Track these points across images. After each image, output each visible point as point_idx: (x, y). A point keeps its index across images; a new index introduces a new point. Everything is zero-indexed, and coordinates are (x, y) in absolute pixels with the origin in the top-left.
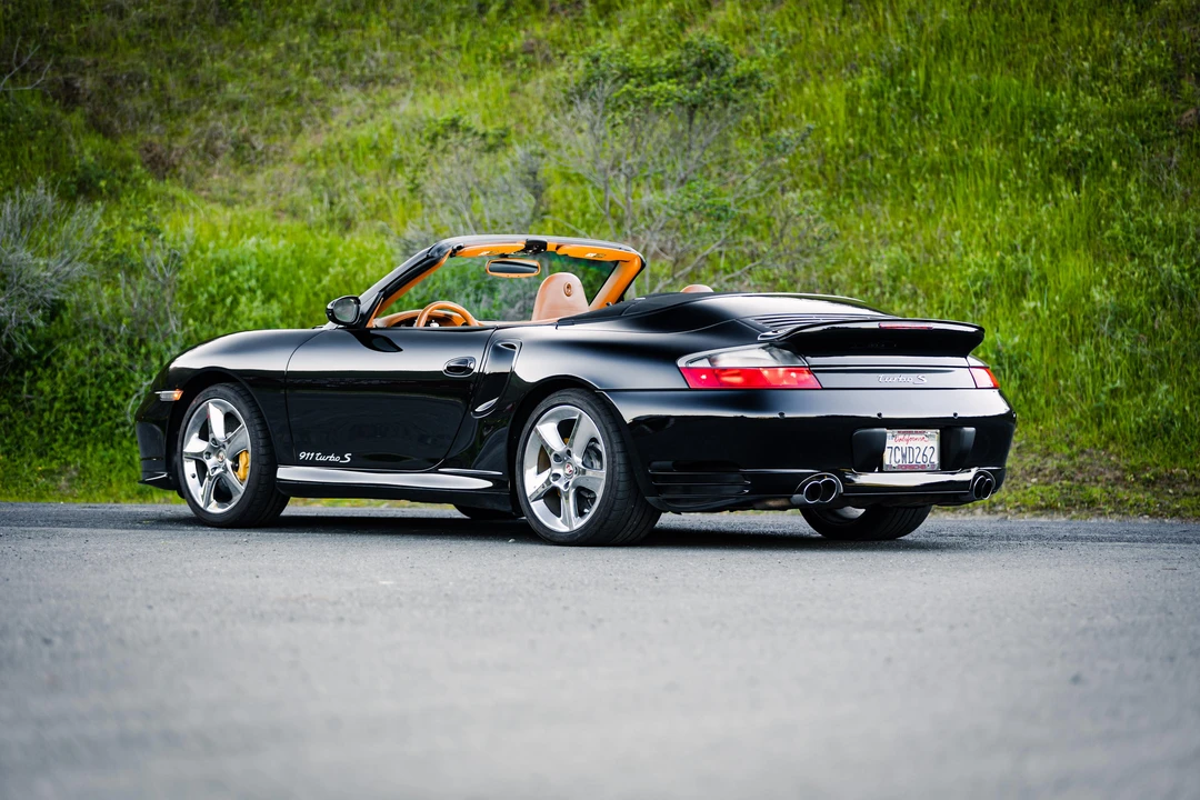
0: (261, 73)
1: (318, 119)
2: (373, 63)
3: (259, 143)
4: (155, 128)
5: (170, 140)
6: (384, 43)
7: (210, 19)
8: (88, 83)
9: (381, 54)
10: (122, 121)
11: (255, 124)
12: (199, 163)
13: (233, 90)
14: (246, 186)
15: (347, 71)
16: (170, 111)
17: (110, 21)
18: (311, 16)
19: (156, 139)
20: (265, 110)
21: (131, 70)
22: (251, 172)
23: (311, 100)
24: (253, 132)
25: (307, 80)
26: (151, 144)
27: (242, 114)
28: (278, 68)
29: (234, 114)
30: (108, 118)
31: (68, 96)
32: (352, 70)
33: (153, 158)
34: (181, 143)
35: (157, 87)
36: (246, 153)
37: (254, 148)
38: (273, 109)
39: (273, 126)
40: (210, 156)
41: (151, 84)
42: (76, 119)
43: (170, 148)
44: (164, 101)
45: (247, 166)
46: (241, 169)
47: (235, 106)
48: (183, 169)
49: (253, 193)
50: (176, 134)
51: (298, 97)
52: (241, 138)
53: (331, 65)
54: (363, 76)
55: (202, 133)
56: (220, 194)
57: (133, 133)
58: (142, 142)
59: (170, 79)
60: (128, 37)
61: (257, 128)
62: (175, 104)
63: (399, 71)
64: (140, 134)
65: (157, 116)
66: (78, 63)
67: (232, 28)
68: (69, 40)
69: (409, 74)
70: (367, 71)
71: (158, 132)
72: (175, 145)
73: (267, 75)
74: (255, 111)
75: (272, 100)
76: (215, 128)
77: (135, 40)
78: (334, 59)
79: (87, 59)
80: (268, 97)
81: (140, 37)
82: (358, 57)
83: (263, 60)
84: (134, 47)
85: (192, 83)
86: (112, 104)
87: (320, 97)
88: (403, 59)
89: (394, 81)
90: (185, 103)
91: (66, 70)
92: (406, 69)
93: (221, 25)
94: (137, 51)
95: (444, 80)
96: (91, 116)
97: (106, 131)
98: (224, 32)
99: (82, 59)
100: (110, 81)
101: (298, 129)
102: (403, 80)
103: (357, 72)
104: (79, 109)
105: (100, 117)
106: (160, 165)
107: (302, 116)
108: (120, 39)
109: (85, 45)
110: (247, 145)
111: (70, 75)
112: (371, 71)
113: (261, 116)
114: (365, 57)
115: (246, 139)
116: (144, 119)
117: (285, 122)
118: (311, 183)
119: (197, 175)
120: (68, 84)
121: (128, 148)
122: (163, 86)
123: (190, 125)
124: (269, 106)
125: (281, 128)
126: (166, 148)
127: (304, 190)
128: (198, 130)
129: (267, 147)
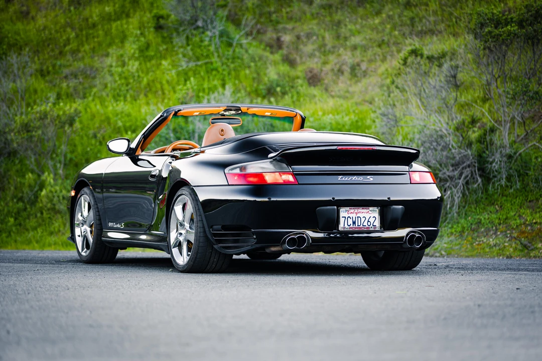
0: (372, 31)
1: (395, 53)
2: (428, 23)
3: (364, 66)
4: (316, 60)
5: (322, 66)
6: (435, 13)
7: (354, 3)
8: (287, 38)
9: (432, 19)
10: (301, 58)
11: (363, 56)
12: (334, 78)
13: (356, 40)
14: (351, 89)
16: (325, 51)
17: (305, 7)
19: (315, 66)
20: (371, 49)
21: (309, 31)
22: (356, 82)
23: (394, 44)
24: (363, 61)
25: (393, 34)
26: (313, 69)
27: (358, 52)
28: (380, 28)
29: (354, 52)
30: (295, 56)
31: (276, 45)
32: (417, 27)
33: (312, 76)
34: (328, 67)
35: (320, 39)
36: (357, 71)
37: (361, 69)
38: (375, 48)
39: (373, 58)
40: (340, 74)
41: (318, 38)
42: (277, 57)
43: (322, 70)
44: (322, 46)
45: (356, 79)
46: (354, 81)
47: (355, 48)
48: (326, 81)
49: (354, 92)
50: (325, 63)
51: (388, 44)
52: (356, 64)
53: (408, 25)
54: (422, 30)
55: (338, 63)
56: (338, 93)
57: (305, 63)
58: (308, 67)
59: (327, 35)
60: (312, 15)
61: (365, 59)
62: (327, 48)
63: (438, 27)
64: (308, 63)
65: (317, 54)
66: (284, 29)
67: (365, 8)
68: (282, 17)
69: (443, 29)
70: (424, 28)
71: (317, 63)
72: (324, 69)
73: (375, 31)
74: (365, 49)
75: (375, 45)
76: (344, 59)
77: (315, 16)
78: (408, 22)
79: (290, 26)
80: (374, 43)
81: (317, 14)
82: (421, 20)
83: (374, 24)
84: (314, 19)
85: (338, 37)
86: (297, 49)
87: (399, 41)
88: (442, 21)
89: (436, 32)
90: (333, 47)
91: (278, 32)
92: (442, 27)
93: (359, 6)
94: (315, 22)
95: (460, 31)
96: (286, 55)
97: (292, 63)
98: (361, 10)
99: (288, 26)
100: (298, 37)
101: (384, 60)
102: (440, 32)
103: (420, 28)
104: (280, 52)
105: (291, 56)
106: (313, 79)
107: (388, 52)
108: (308, 15)
109: (290, 19)
110: (358, 68)
111: (280, 34)
112: (426, 28)
113: (368, 53)
114: (424, 20)
115: (358, 65)
116: (311, 56)
117: (379, 55)
118: (382, 86)
119: (332, 83)
120: (278, 39)
121: (300, 70)
122: (323, 38)
123: (332, 58)
124: (372, 47)
125: (376, 59)
126: (319, 70)
127: (377, 90)
128: (336, 61)
129: (367, 69)
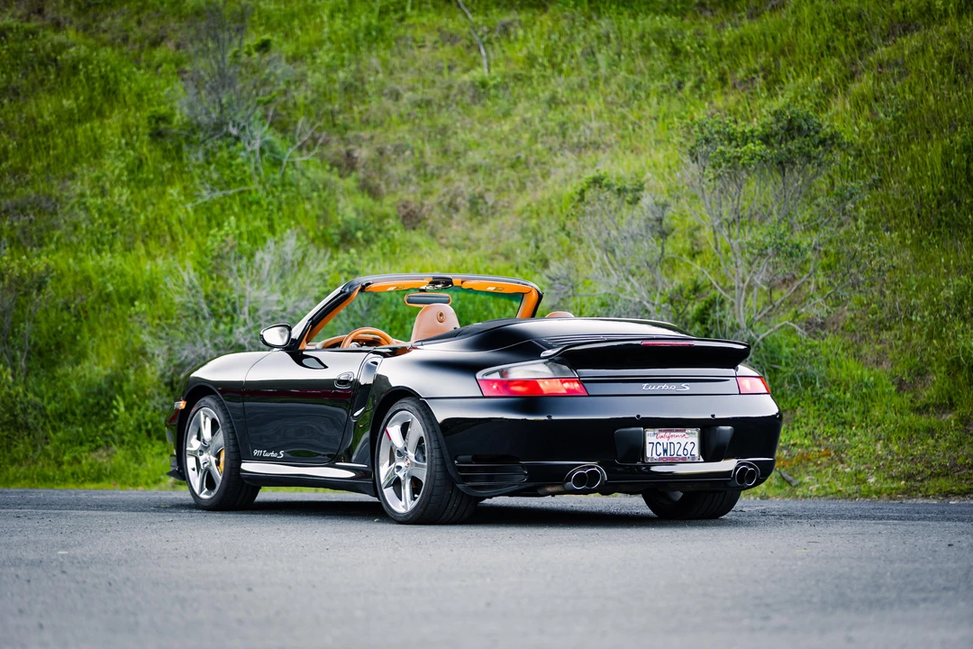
0: (500, 142)
1: (539, 178)
2: (588, 132)
3: (490, 199)
4: (412, 188)
5: (422, 198)
6: (599, 115)
7: (467, 99)
8: (363, 153)
9: (594, 125)
10: (388, 184)
11: (489, 183)
12: (444, 216)
13: (475, 156)
14: (474, 235)
15: (568, 137)
16: (425, 175)
17: (388, 103)
18: (545, 95)
19: (411, 198)
20: (499, 172)
21: (398, 142)
22: (480, 223)
23: (536, 163)
24: (488, 190)
25: (534, 148)
26: (407, 202)
27: (480, 176)
28: (512, 138)
29: (474, 177)
30: (377, 181)
31: (347, 164)
32: (571, 137)
33: (408, 214)
34: (431, 201)
35: (417, 155)
36: (479, 206)
37: (486, 203)
38: (506, 171)
39: (504, 186)
40: (452, 210)
41: (413, 153)
42: (350, 182)
43: (422, 205)
44: (421, 167)
45: (479, 218)
46: (475, 221)
47: (474, 169)
48: (430, 222)
49: (479, 240)
50: (427, 193)
51: (526, 164)
52: (477, 195)
53: (556, 134)
54: (579, 142)
55: (448, 192)
56: (453, 242)
57: (394, 193)
58: (401, 200)
59: (427, 148)
60: (401, 116)
61: (491, 187)
62: (429, 169)
63: (606, 138)
64: (400, 193)
65: (414, 179)
66: (357, 138)
67: (484, 106)
68: (353, 119)
69: (613, 141)
70: (583, 139)
71: (414, 193)
72: (426, 202)
73: (504, 143)
74: (490, 172)
75: (505, 164)
76: (458, 187)
77: (405, 118)
78: (557, 130)
79: (366, 134)
80: (504, 161)
81: (409, 115)
82: (576, 127)
83: (502, 131)
84: (404, 123)
85: (445, 152)
86: (380, 170)
87: (543, 160)
88: (611, 128)
89: (603, 146)
90: (438, 168)
91: (348, 142)
92: (611, 137)
93: (475, 104)
94: (406, 127)
95: (641, 146)
96: (364, 180)
97: (374, 193)
98: (477, 110)
99: (362, 134)
100: (381, 152)
101: (522, 188)
103: (575, 140)
104: (354, 174)
105: (371, 182)
106: (411, 219)
107: (528, 177)
108: (394, 117)
109: (366, 122)
110: (480, 201)
111: (351, 147)
112: (586, 139)
113: (495, 178)
114: (582, 127)
115: (481, 197)
116: (405, 181)
117: (513, 182)
118: (523, 231)
119: (440, 225)
120: (349, 154)
121: (388, 205)
122: (422, 154)
123: (438, 186)
124: (503, 169)
125: (509, 187)
126: (419, 205)
127: (517, 237)
128: (446, 189)
129: (496, 202)
